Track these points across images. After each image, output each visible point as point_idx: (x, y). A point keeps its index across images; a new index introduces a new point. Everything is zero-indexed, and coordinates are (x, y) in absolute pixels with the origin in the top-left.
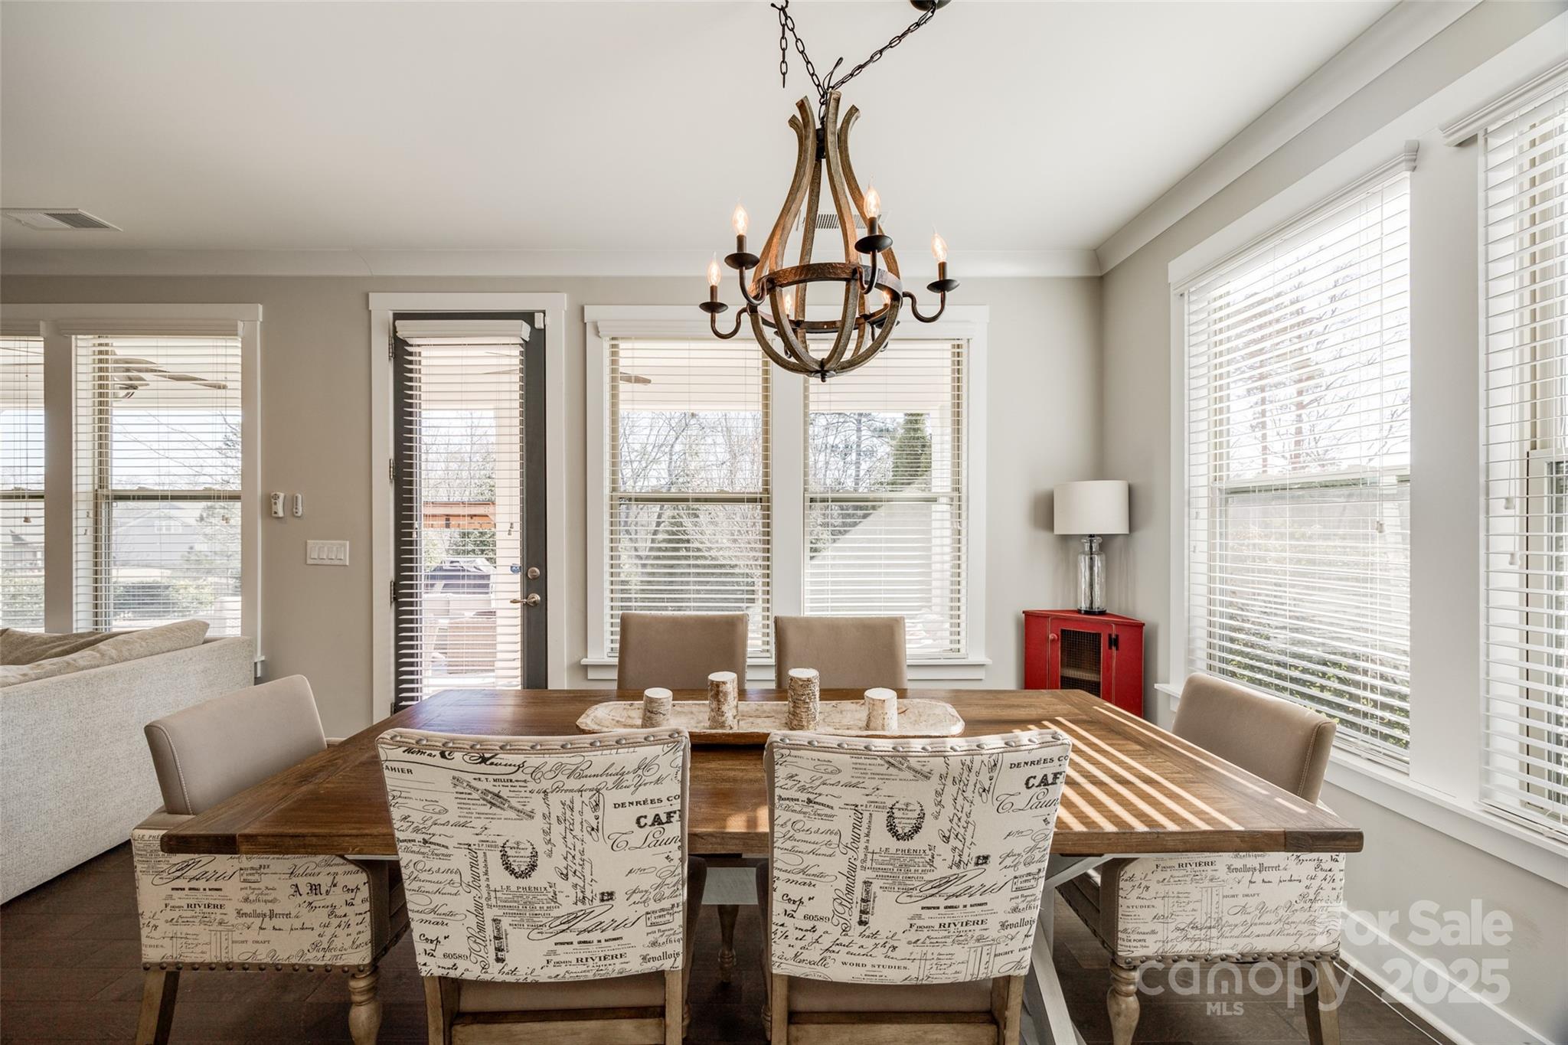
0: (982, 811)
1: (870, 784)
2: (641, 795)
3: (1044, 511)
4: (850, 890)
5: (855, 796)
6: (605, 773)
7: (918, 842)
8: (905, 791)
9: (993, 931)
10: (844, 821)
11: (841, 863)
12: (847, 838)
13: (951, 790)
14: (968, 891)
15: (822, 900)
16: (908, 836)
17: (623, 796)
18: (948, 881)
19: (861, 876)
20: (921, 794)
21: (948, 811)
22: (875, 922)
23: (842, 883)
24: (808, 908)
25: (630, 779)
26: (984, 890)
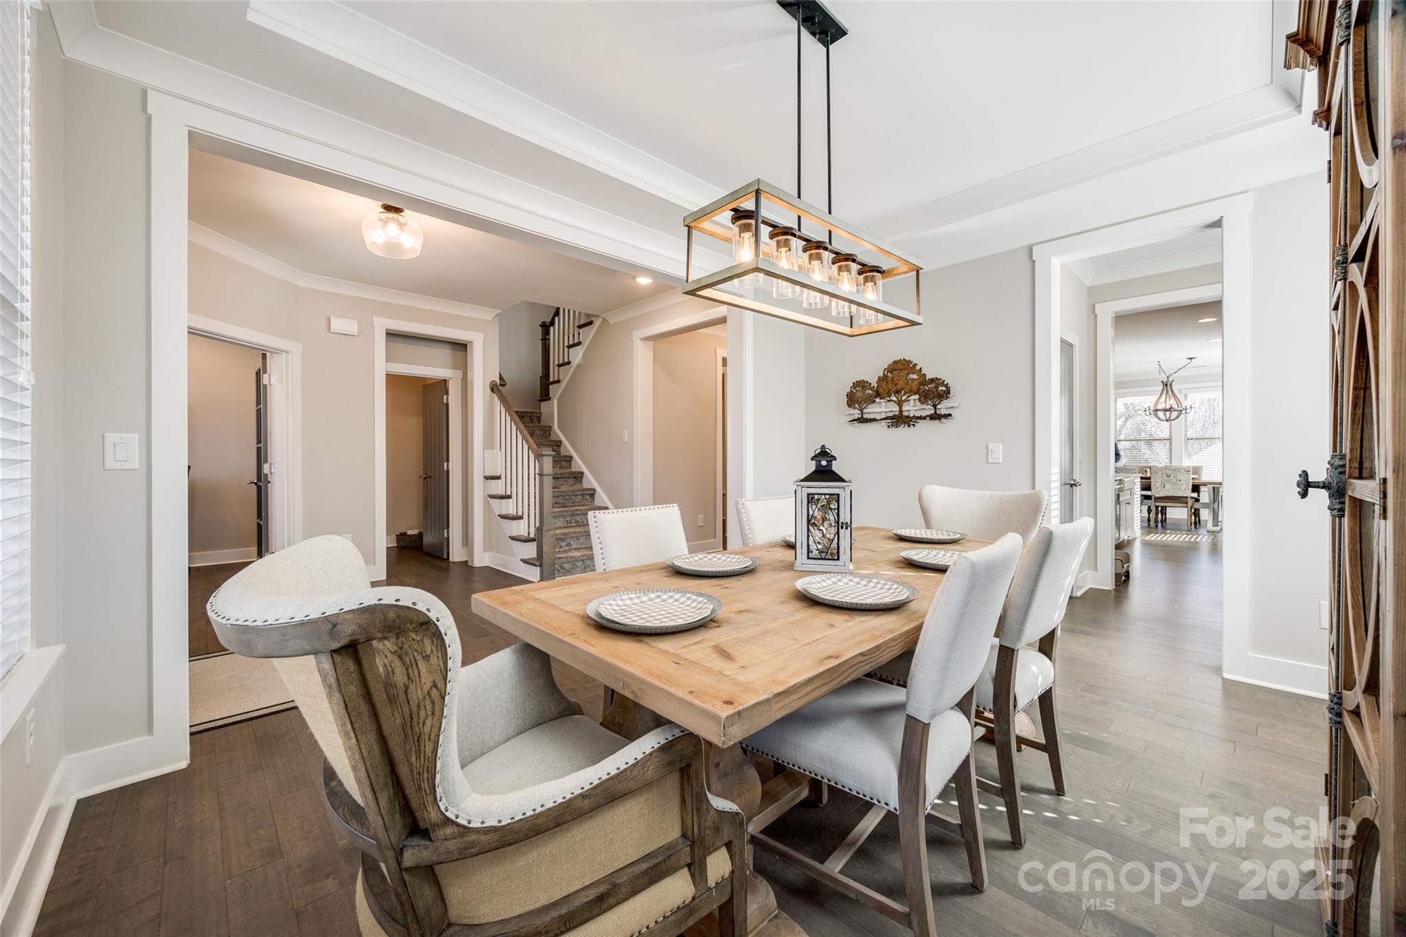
1: (1163, 471)
5: (1161, 472)
7: (1170, 477)
8: (1169, 472)
9: (1184, 490)
10: (1160, 475)
12: (1161, 477)
13: (1174, 471)
14: (1179, 484)
18: (1175, 483)
19: (1163, 482)
21: (1174, 474)
23: (1161, 482)
24: (1156, 486)
26: (1181, 484)
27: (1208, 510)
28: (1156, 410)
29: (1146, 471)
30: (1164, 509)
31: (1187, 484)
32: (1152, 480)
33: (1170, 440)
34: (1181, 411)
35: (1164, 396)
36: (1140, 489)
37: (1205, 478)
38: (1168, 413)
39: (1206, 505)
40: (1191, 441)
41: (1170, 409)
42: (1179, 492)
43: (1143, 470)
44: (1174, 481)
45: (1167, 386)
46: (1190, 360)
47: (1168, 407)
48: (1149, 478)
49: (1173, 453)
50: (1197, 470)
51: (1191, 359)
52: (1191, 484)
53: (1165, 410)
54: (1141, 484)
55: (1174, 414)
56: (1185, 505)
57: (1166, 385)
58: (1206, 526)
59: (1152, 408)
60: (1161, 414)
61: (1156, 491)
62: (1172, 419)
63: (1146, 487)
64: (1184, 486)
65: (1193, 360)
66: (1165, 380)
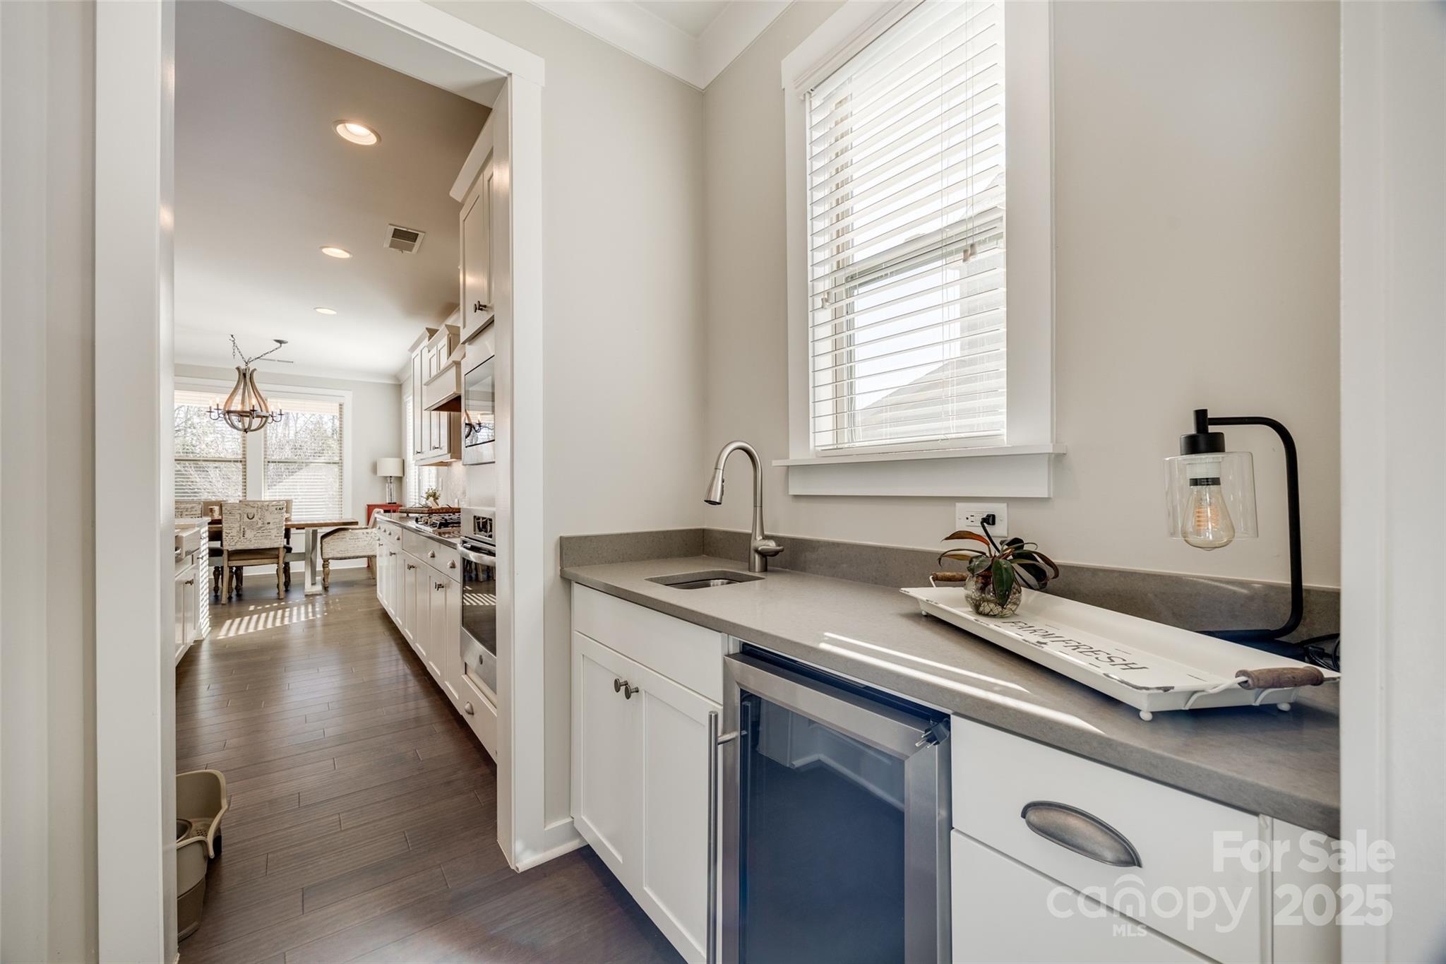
0: (267, 514)
1: (242, 509)
2: (192, 513)
3: (374, 469)
4: (240, 530)
5: (240, 512)
6: (184, 508)
7: (254, 520)
8: (251, 511)
9: (273, 537)
10: (238, 516)
11: (238, 525)
12: (239, 519)
13: (260, 510)
14: (266, 529)
15: (234, 532)
16: (252, 519)
17: (187, 513)
18: (261, 527)
19: (242, 527)
20: (254, 511)
21: (260, 514)
22: (246, 536)
23: (238, 529)
24: (231, 534)
25: (189, 510)
26: (270, 529)
27: (304, 562)
28: (229, 412)
29: (211, 510)
30: (239, 569)
31: (279, 528)
32: (225, 525)
33: (243, 461)
34: (267, 417)
35: (241, 391)
36: (207, 539)
37: (296, 518)
38: (247, 420)
39: (300, 556)
40: (273, 464)
41: (251, 414)
42: (266, 542)
43: (207, 508)
44: (260, 525)
45: (245, 377)
46: (279, 344)
47: (248, 409)
48: (219, 522)
49: (248, 481)
50: (286, 506)
51: (280, 342)
52: (284, 527)
53: (242, 414)
54: (209, 531)
55: (256, 422)
56: (276, 560)
57: (245, 375)
58: (302, 585)
59: (221, 407)
60: (234, 418)
61: (231, 542)
62: (252, 429)
63: (216, 535)
64: (274, 532)
65: (283, 345)
66: (243, 367)
